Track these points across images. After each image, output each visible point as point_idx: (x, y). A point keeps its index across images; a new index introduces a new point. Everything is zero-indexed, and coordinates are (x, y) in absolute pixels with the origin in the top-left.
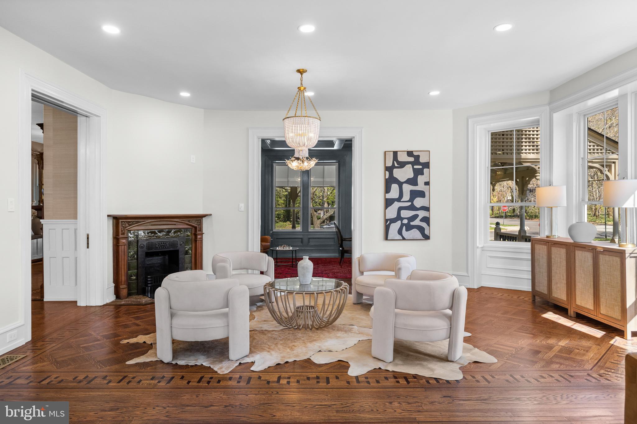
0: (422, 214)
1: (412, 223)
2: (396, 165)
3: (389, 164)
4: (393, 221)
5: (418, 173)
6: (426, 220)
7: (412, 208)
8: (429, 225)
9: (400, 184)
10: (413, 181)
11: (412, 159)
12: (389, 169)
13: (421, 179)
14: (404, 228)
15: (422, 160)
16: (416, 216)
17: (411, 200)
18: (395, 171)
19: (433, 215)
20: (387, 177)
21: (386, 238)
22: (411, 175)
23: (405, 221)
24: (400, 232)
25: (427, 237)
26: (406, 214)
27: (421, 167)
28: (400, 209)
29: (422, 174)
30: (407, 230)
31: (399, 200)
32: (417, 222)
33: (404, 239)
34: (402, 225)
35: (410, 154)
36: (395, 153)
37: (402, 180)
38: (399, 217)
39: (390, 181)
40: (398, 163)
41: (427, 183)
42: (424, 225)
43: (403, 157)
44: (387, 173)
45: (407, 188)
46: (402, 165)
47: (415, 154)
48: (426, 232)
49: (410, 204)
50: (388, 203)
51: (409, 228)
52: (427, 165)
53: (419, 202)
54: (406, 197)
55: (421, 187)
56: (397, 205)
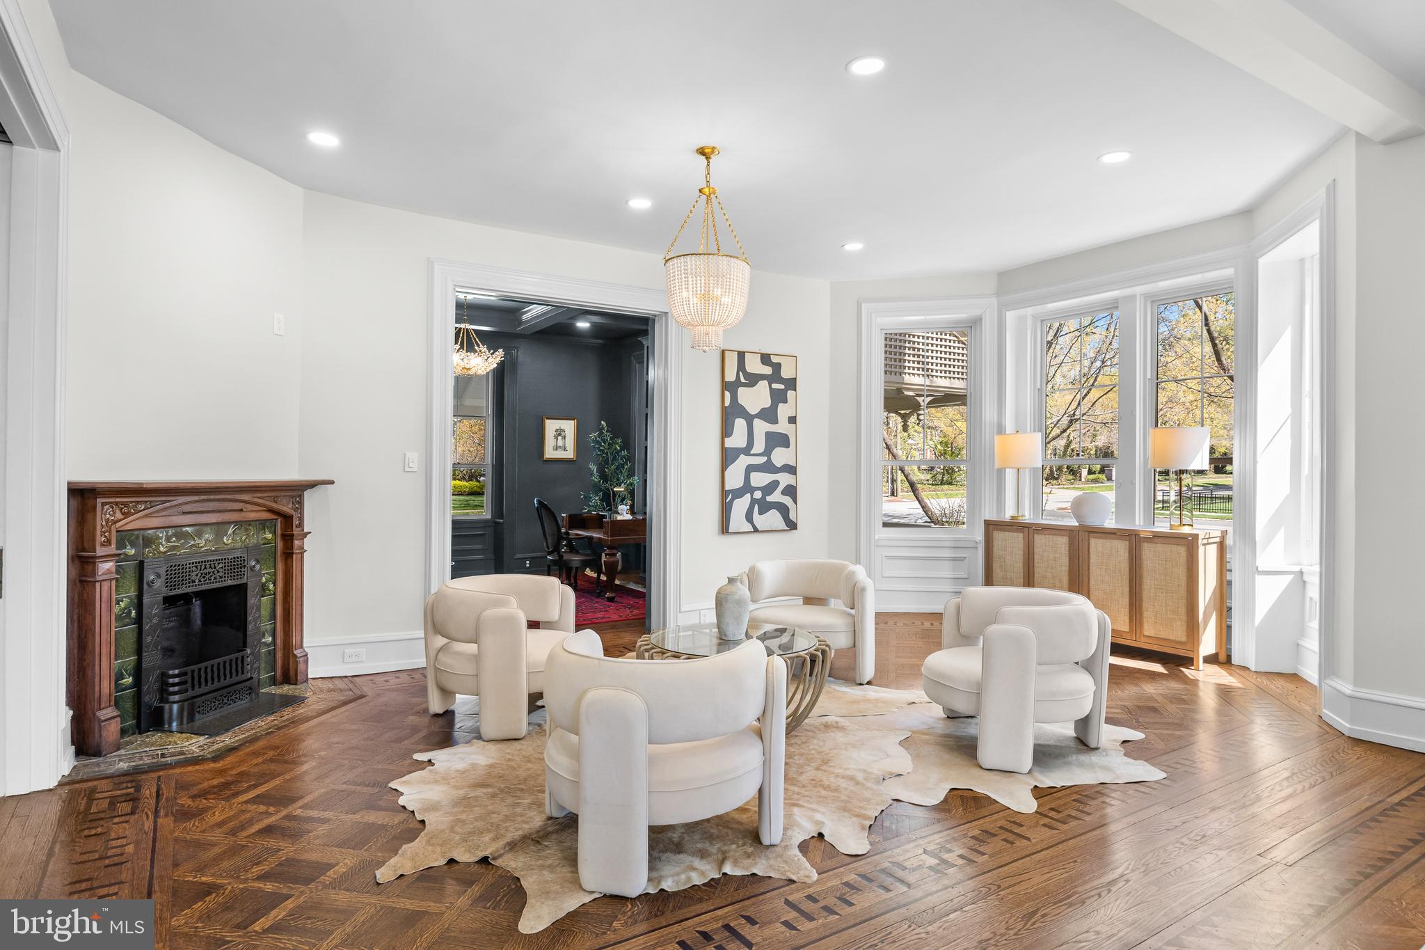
0: (785, 479)
1: (769, 499)
2: (743, 380)
3: (731, 376)
4: (738, 493)
5: (779, 397)
6: (791, 491)
7: (768, 467)
8: (795, 502)
9: (749, 419)
10: (769, 415)
11: (768, 370)
12: (729, 387)
13: (784, 411)
14: (756, 507)
15: (786, 373)
16: (775, 484)
17: (767, 452)
18: (741, 390)
19: (803, 482)
20: (727, 403)
21: (725, 529)
22: (767, 403)
23: (758, 495)
24: (749, 517)
25: (792, 526)
26: (759, 479)
27: (782, 387)
28: (750, 469)
29: (785, 401)
30: (761, 513)
31: (747, 451)
32: (777, 497)
33: (756, 530)
34: (753, 501)
35: (765, 359)
36: (741, 356)
37: (753, 411)
38: (747, 488)
39: (730, 413)
40: (747, 375)
41: (792, 420)
42: (787, 500)
43: (754, 366)
44: (727, 394)
45: (761, 427)
46: (753, 380)
47: (774, 359)
48: (792, 516)
49: (764, 459)
50: (728, 457)
51: (765, 507)
52: (792, 384)
53: (780, 456)
54: (759, 446)
55: (782, 427)
56: (743, 461)
